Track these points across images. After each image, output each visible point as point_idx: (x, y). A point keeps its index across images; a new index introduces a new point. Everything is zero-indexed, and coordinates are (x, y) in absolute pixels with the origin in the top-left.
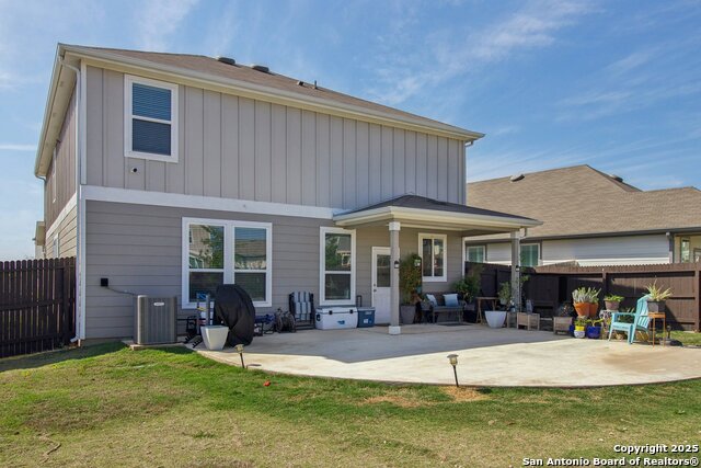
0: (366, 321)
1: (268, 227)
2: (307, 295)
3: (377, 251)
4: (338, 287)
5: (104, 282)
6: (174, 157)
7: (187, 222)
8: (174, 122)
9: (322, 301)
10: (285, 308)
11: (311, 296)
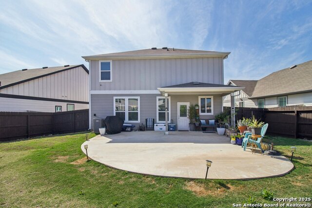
0: (171, 129)
1: (138, 98)
2: (152, 120)
3: (179, 104)
4: (162, 117)
5: (95, 115)
6: (111, 80)
7: (115, 98)
8: (111, 71)
9: (158, 121)
10: (145, 123)
11: (154, 120)
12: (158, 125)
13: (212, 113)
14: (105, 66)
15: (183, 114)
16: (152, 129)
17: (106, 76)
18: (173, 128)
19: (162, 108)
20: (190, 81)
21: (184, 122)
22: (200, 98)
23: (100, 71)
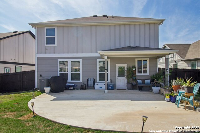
0: (110, 88)
1: (81, 60)
3: (118, 66)
4: (102, 77)
5: (41, 76)
6: (56, 45)
7: (59, 60)
8: (56, 36)
9: (98, 81)
10: (86, 83)
11: (94, 79)
12: (98, 84)
13: (148, 74)
14: (51, 32)
15: (121, 74)
16: (93, 88)
17: (51, 41)
18: (112, 87)
19: (102, 69)
20: (127, 45)
21: (122, 82)
22: (137, 60)
23: (46, 36)
